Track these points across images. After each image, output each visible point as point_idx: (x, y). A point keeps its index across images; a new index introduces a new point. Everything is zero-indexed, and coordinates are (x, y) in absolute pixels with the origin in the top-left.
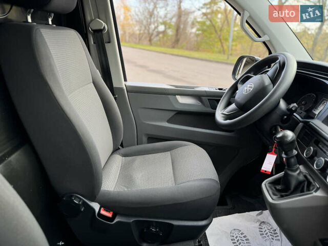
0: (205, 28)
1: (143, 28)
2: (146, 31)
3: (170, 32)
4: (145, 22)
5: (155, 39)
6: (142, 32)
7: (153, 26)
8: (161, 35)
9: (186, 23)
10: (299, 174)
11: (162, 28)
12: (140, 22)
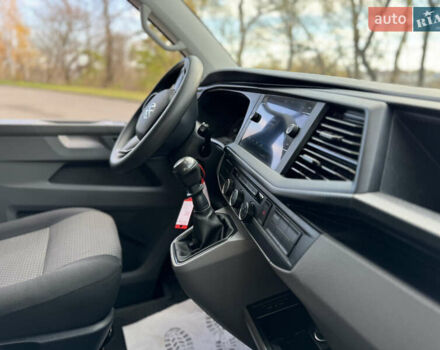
0: (149, 60)
1: (53, 60)
2: (59, 65)
3: (99, 66)
4: (55, 52)
5: (75, 76)
6: (52, 65)
7: (69, 58)
8: (84, 71)
9: (120, 53)
10: (211, 217)
11: (83, 60)
12: (47, 51)
